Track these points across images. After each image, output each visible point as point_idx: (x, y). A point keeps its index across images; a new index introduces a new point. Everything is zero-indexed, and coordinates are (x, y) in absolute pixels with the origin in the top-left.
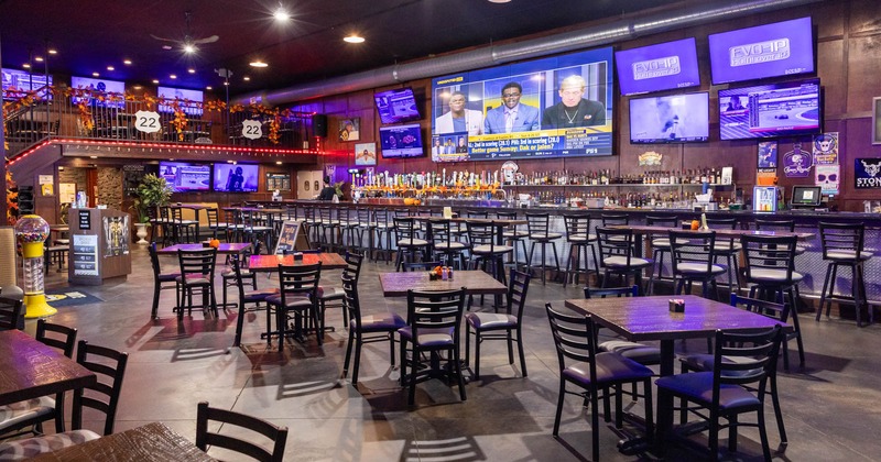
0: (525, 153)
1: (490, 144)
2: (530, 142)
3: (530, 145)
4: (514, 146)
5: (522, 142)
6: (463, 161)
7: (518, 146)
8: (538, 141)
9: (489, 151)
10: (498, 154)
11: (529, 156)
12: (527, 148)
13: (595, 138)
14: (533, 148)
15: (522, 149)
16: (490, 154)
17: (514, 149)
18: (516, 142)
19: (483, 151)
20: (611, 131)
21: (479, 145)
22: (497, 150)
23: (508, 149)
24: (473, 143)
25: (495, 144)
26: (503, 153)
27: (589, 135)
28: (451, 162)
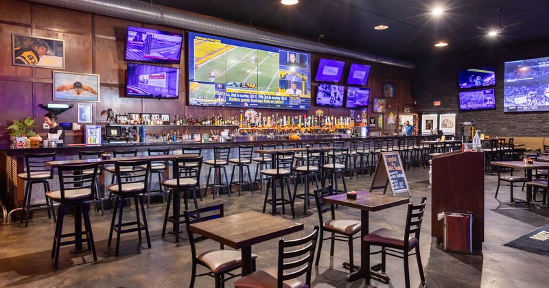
0: (267, 104)
1: (243, 96)
2: (270, 98)
3: (270, 100)
4: (260, 99)
5: (266, 97)
6: (221, 107)
7: (263, 99)
8: (275, 98)
9: (242, 100)
10: (249, 103)
11: (270, 107)
12: (268, 102)
13: (303, 100)
14: (272, 102)
15: (265, 101)
16: (243, 103)
17: (260, 101)
18: (262, 97)
19: (238, 100)
20: (310, 97)
21: (235, 95)
22: (249, 100)
23: (256, 101)
24: (230, 93)
25: (247, 96)
26: (252, 103)
27: (301, 98)
28: (210, 106)
